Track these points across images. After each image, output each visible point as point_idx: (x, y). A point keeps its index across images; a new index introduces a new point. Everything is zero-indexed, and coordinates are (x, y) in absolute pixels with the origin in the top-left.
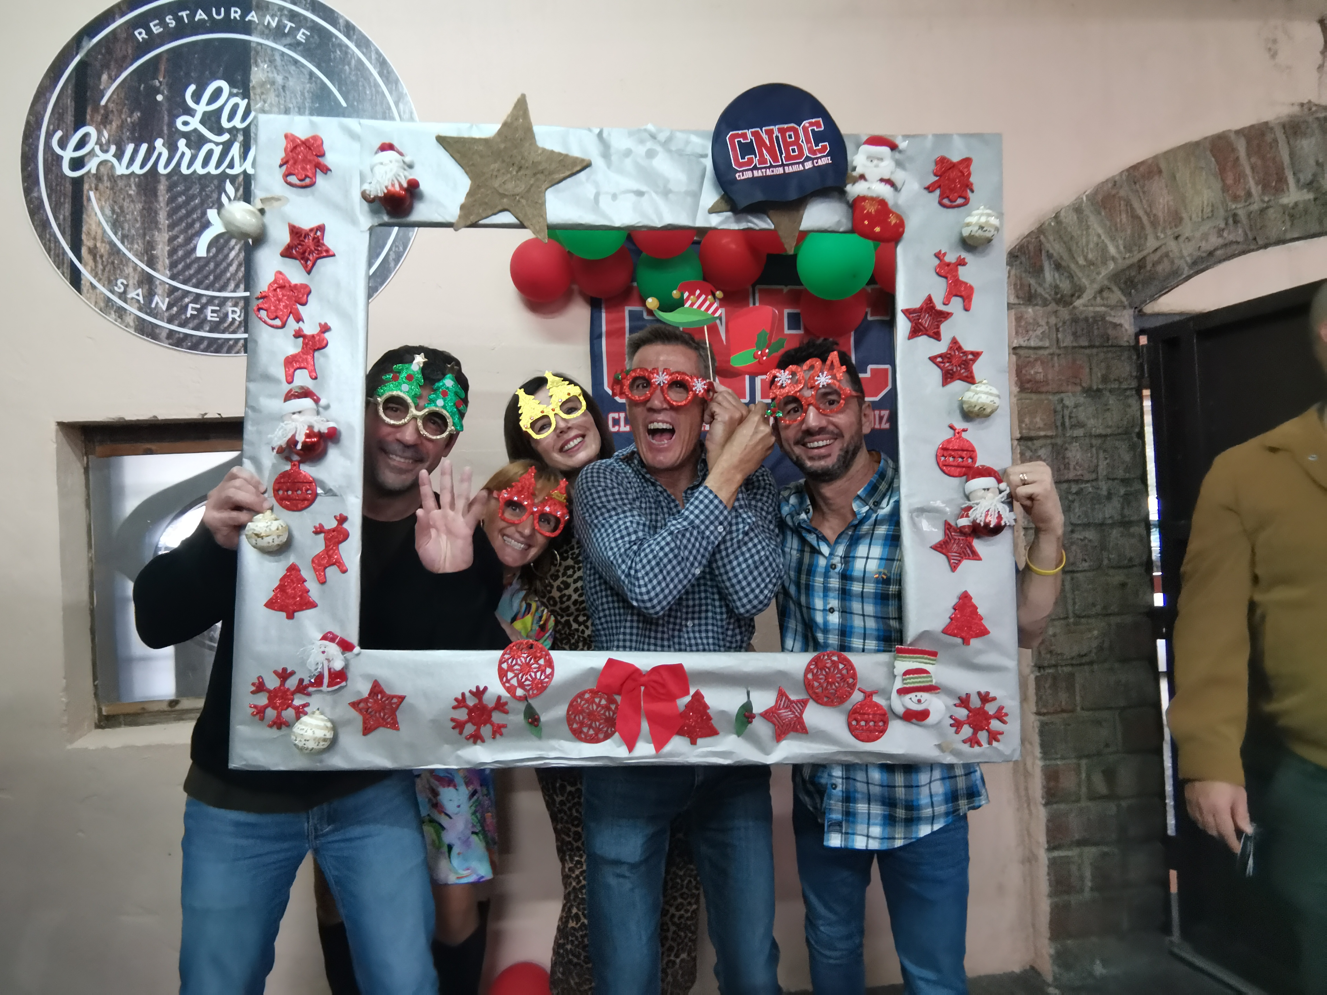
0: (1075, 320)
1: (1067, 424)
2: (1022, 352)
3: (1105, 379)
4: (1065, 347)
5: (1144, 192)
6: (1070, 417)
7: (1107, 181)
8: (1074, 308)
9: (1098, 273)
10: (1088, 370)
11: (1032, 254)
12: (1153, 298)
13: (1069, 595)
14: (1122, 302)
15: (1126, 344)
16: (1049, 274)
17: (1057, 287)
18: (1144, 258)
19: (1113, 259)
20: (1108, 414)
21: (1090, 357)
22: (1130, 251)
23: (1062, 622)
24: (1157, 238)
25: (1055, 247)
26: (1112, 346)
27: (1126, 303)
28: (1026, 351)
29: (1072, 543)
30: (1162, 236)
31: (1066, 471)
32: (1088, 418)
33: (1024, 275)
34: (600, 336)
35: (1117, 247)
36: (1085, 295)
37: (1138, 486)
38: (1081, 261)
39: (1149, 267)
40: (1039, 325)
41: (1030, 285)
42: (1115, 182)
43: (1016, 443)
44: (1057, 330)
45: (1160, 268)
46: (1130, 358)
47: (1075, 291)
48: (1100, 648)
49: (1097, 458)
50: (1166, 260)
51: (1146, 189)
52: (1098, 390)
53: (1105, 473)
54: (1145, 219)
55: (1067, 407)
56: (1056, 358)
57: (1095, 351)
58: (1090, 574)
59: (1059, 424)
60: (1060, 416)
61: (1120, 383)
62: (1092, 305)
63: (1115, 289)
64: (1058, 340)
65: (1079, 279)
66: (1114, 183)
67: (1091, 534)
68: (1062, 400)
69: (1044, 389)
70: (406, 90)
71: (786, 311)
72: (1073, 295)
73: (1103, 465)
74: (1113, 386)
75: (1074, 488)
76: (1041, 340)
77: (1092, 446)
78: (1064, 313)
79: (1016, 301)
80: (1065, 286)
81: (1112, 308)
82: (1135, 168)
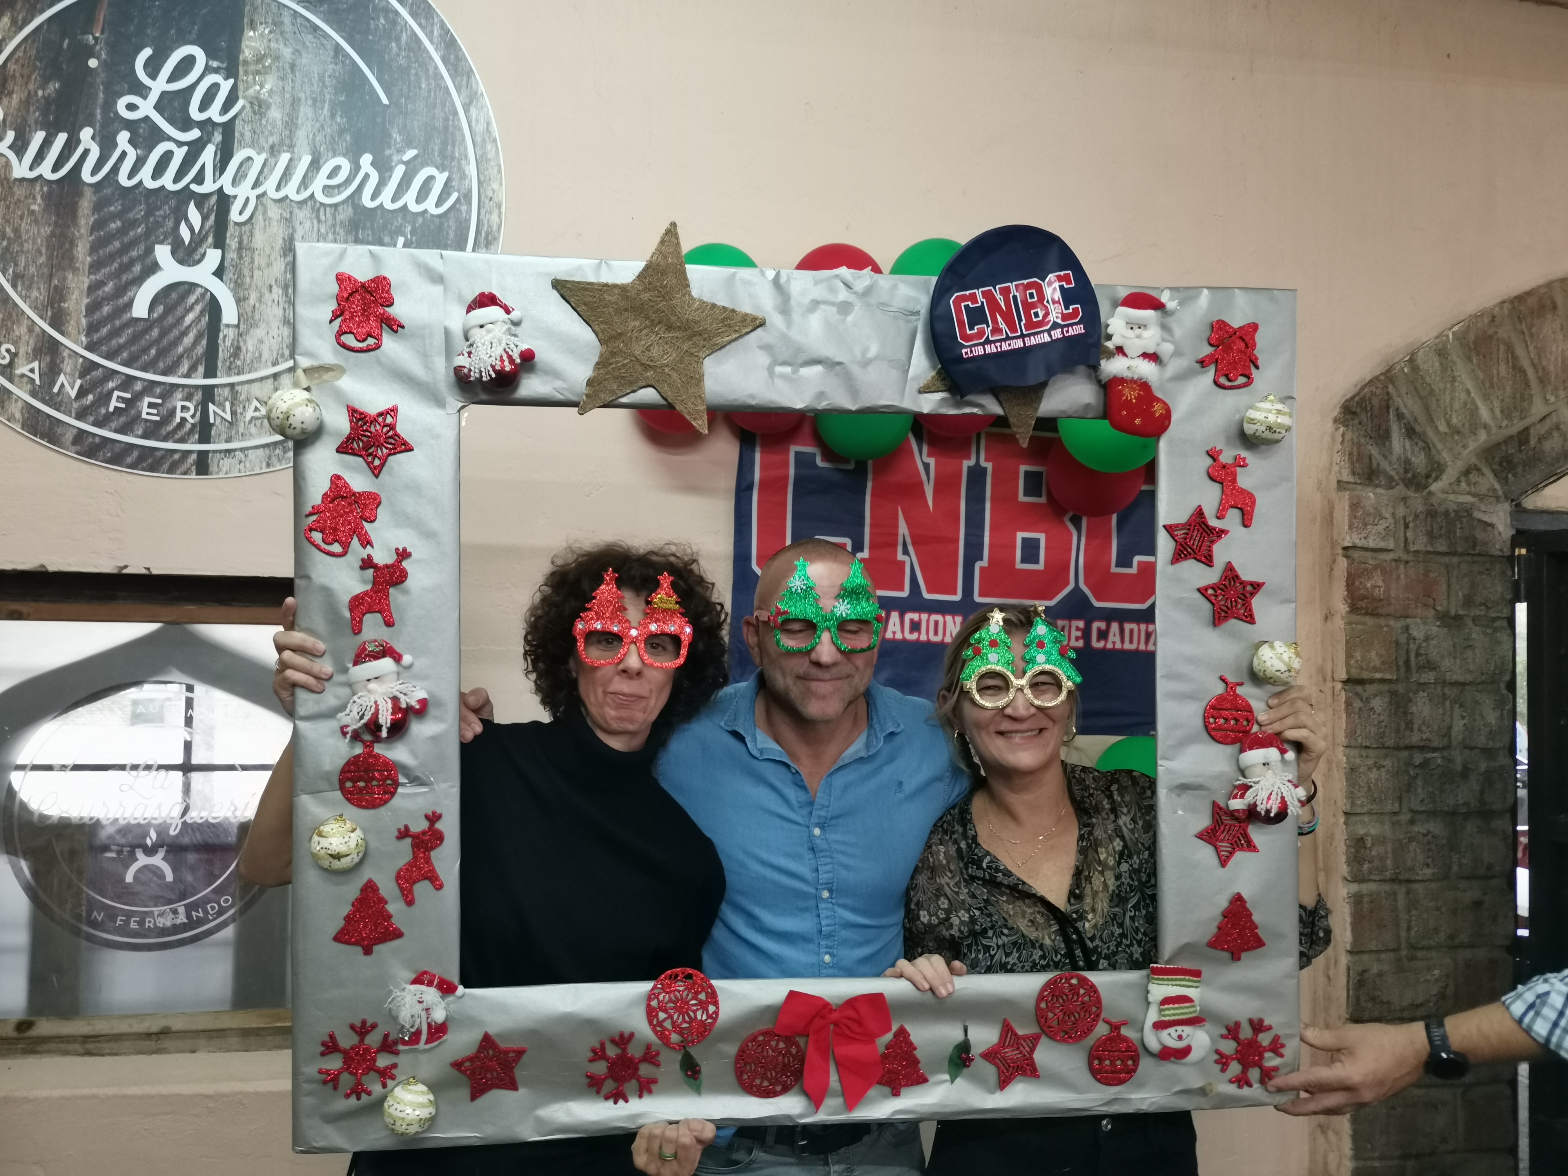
0: (1431, 514)
1: (1413, 664)
2: (1356, 554)
3: (1468, 602)
4: (1416, 552)
5: (1531, 335)
6: (1418, 654)
7: (1482, 315)
8: (1430, 493)
9: (1464, 447)
10: (1444, 587)
11: (1376, 412)
12: (1537, 488)
13: (1403, 915)
14: (1495, 490)
15: (1498, 553)
16: (1398, 443)
17: (1407, 462)
18: (1527, 429)
19: (1486, 426)
20: (1469, 653)
21: (1447, 566)
22: (1509, 417)
23: (1391, 954)
24: (1546, 401)
25: (1408, 404)
26: (1480, 555)
27: (1500, 492)
28: (1362, 553)
29: (1411, 839)
30: (1553, 399)
31: (1407, 733)
32: (1443, 657)
33: (1363, 440)
34: (750, 487)
35: (1492, 410)
36: (1444, 477)
37: (1505, 761)
38: (1443, 427)
39: (1533, 442)
40: (1382, 518)
41: (1370, 457)
42: (1494, 317)
43: (1339, 686)
44: (1406, 526)
45: (1547, 446)
46: (1503, 573)
47: (1433, 470)
48: (1442, 996)
49: (1451, 716)
50: (1556, 434)
51: (1534, 330)
52: (1458, 617)
53: (1460, 737)
54: (1530, 372)
55: (1414, 639)
56: (1402, 567)
57: (1455, 560)
58: (1433, 885)
59: (1401, 663)
60: (1404, 652)
61: (1488, 608)
62: (1454, 493)
63: (1486, 470)
64: (1406, 539)
65: (1438, 452)
66: (1491, 317)
67: (1436, 827)
68: (1407, 628)
69: (1382, 611)
70: (482, 88)
71: (1023, 468)
72: (1428, 476)
73: (1458, 725)
74: (1478, 613)
75: (1418, 758)
76: (1383, 539)
77: (1444, 697)
78: (1417, 503)
79: (1351, 479)
80: (1419, 461)
81: (1482, 498)
82: (1520, 299)
